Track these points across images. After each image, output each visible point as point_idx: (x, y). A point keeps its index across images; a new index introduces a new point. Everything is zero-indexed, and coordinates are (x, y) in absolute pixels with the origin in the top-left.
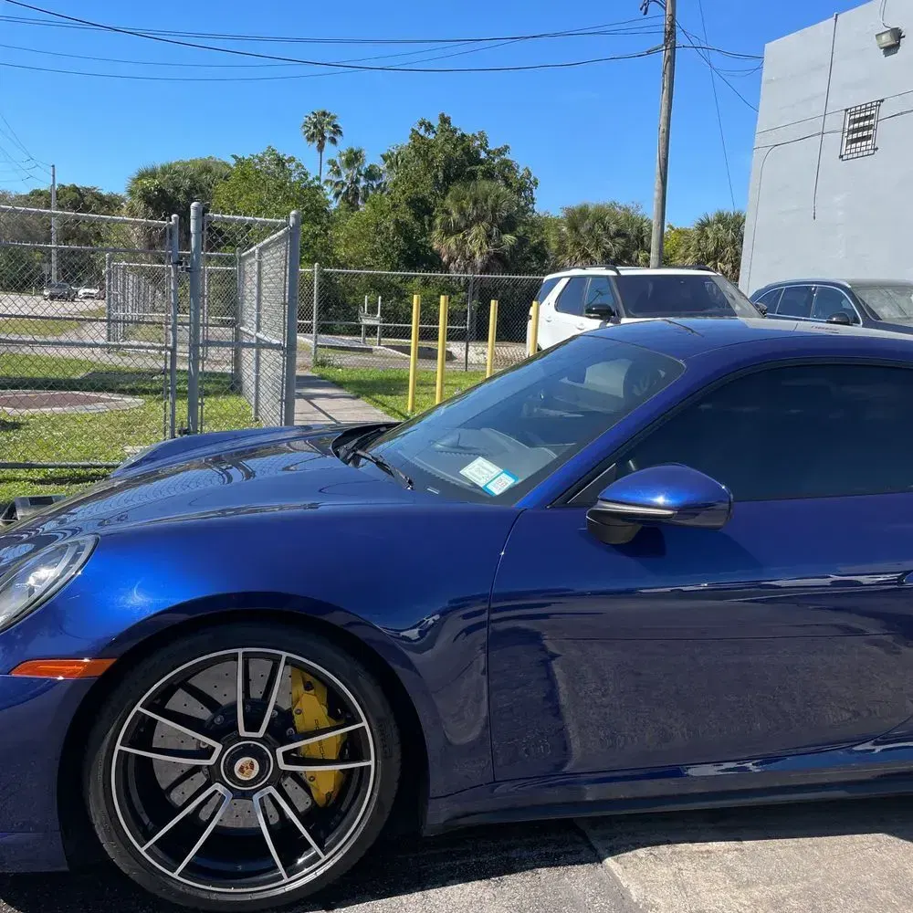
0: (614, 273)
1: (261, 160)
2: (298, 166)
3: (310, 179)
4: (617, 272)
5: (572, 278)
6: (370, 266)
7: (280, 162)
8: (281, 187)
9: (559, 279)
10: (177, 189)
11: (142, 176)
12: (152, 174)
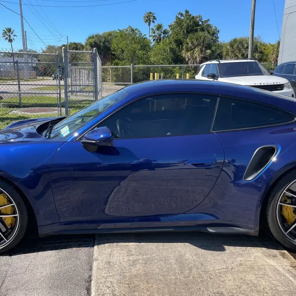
0: (218, 62)
1: (127, 30)
2: (138, 32)
3: (142, 35)
4: (219, 62)
5: (206, 65)
7: (133, 30)
8: (133, 39)
9: (203, 65)
10: (100, 42)
11: (90, 38)
12: (92, 37)
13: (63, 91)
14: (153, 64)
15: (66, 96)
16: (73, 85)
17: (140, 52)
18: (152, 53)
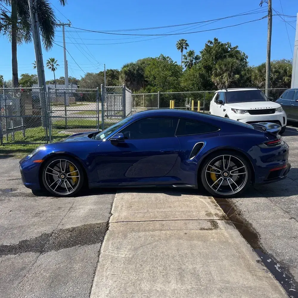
0: (226, 91)
1: (159, 58)
2: (169, 59)
3: (173, 63)
7: (164, 58)
8: (164, 66)
10: (134, 70)
11: (125, 67)
12: (127, 66)
13: (100, 115)
15: (103, 119)
16: (108, 111)
17: (171, 78)
18: (182, 79)
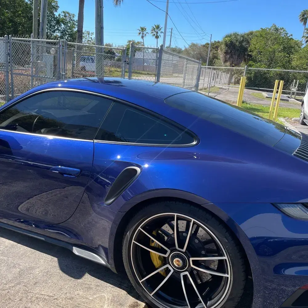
1: (270, 29)
2: (284, 31)
3: (288, 35)
6: (305, 69)
7: (277, 30)
8: (275, 39)
10: (237, 41)
11: (227, 37)
12: (230, 36)
14: (294, 69)
17: (280, 54)
18: (295, 57)
